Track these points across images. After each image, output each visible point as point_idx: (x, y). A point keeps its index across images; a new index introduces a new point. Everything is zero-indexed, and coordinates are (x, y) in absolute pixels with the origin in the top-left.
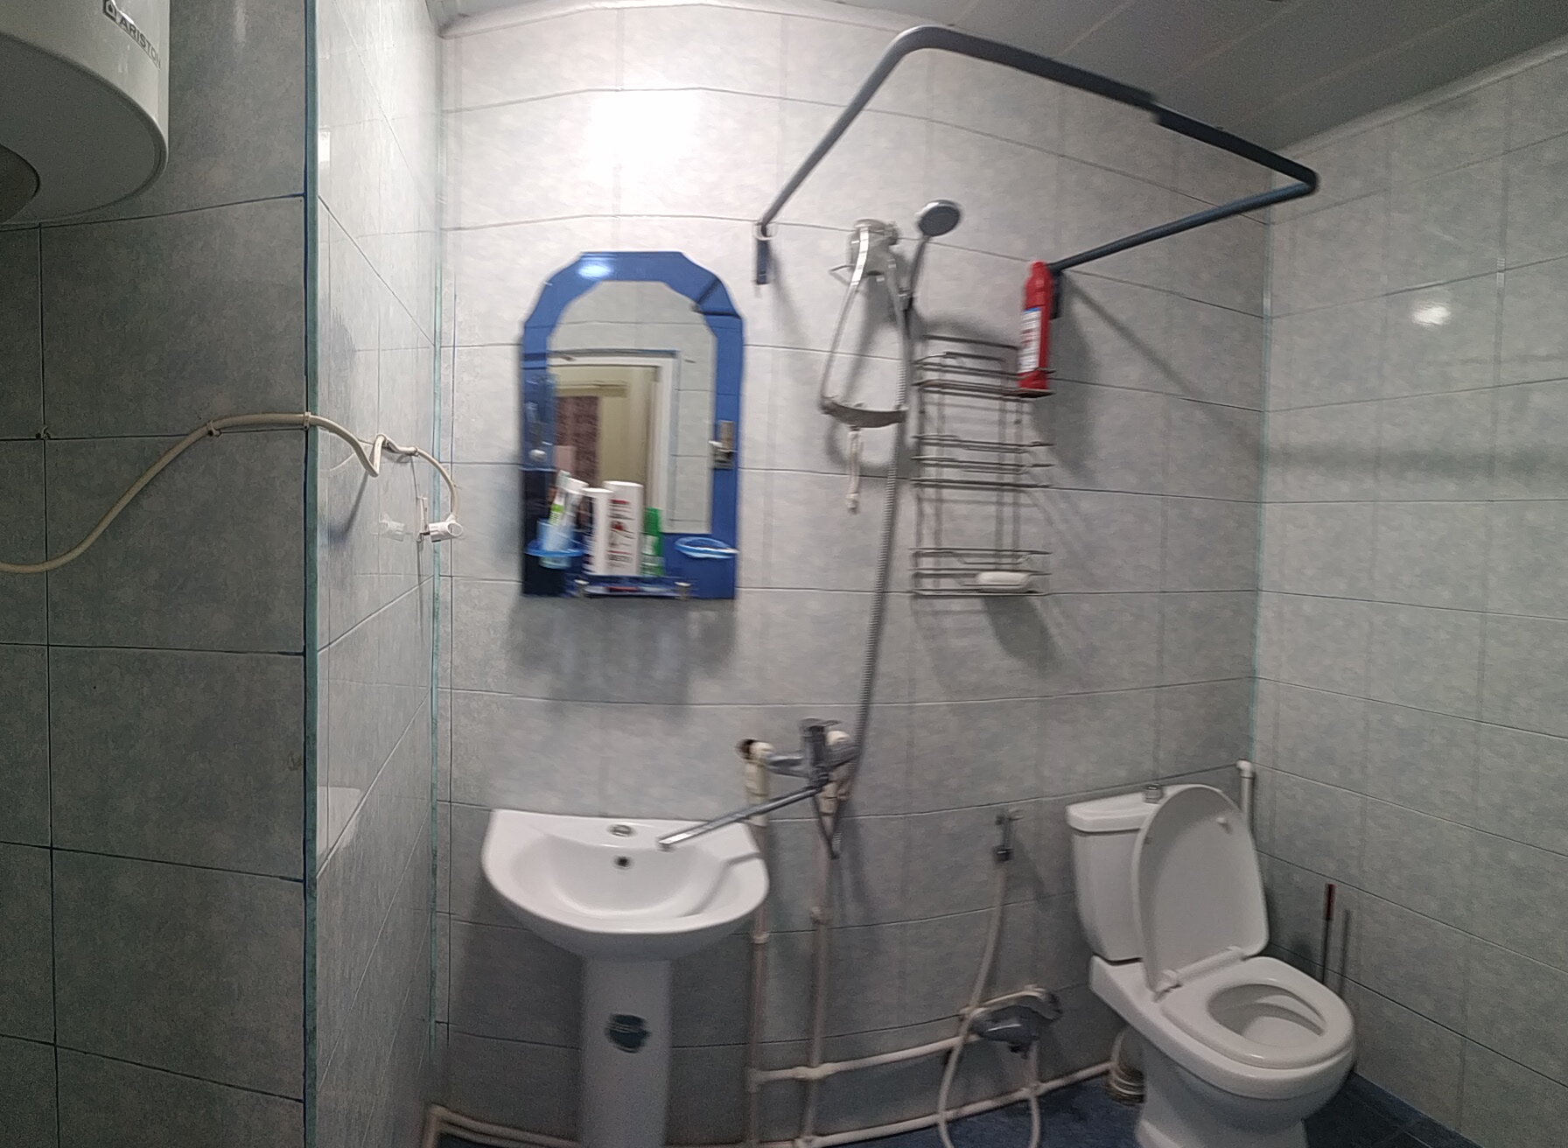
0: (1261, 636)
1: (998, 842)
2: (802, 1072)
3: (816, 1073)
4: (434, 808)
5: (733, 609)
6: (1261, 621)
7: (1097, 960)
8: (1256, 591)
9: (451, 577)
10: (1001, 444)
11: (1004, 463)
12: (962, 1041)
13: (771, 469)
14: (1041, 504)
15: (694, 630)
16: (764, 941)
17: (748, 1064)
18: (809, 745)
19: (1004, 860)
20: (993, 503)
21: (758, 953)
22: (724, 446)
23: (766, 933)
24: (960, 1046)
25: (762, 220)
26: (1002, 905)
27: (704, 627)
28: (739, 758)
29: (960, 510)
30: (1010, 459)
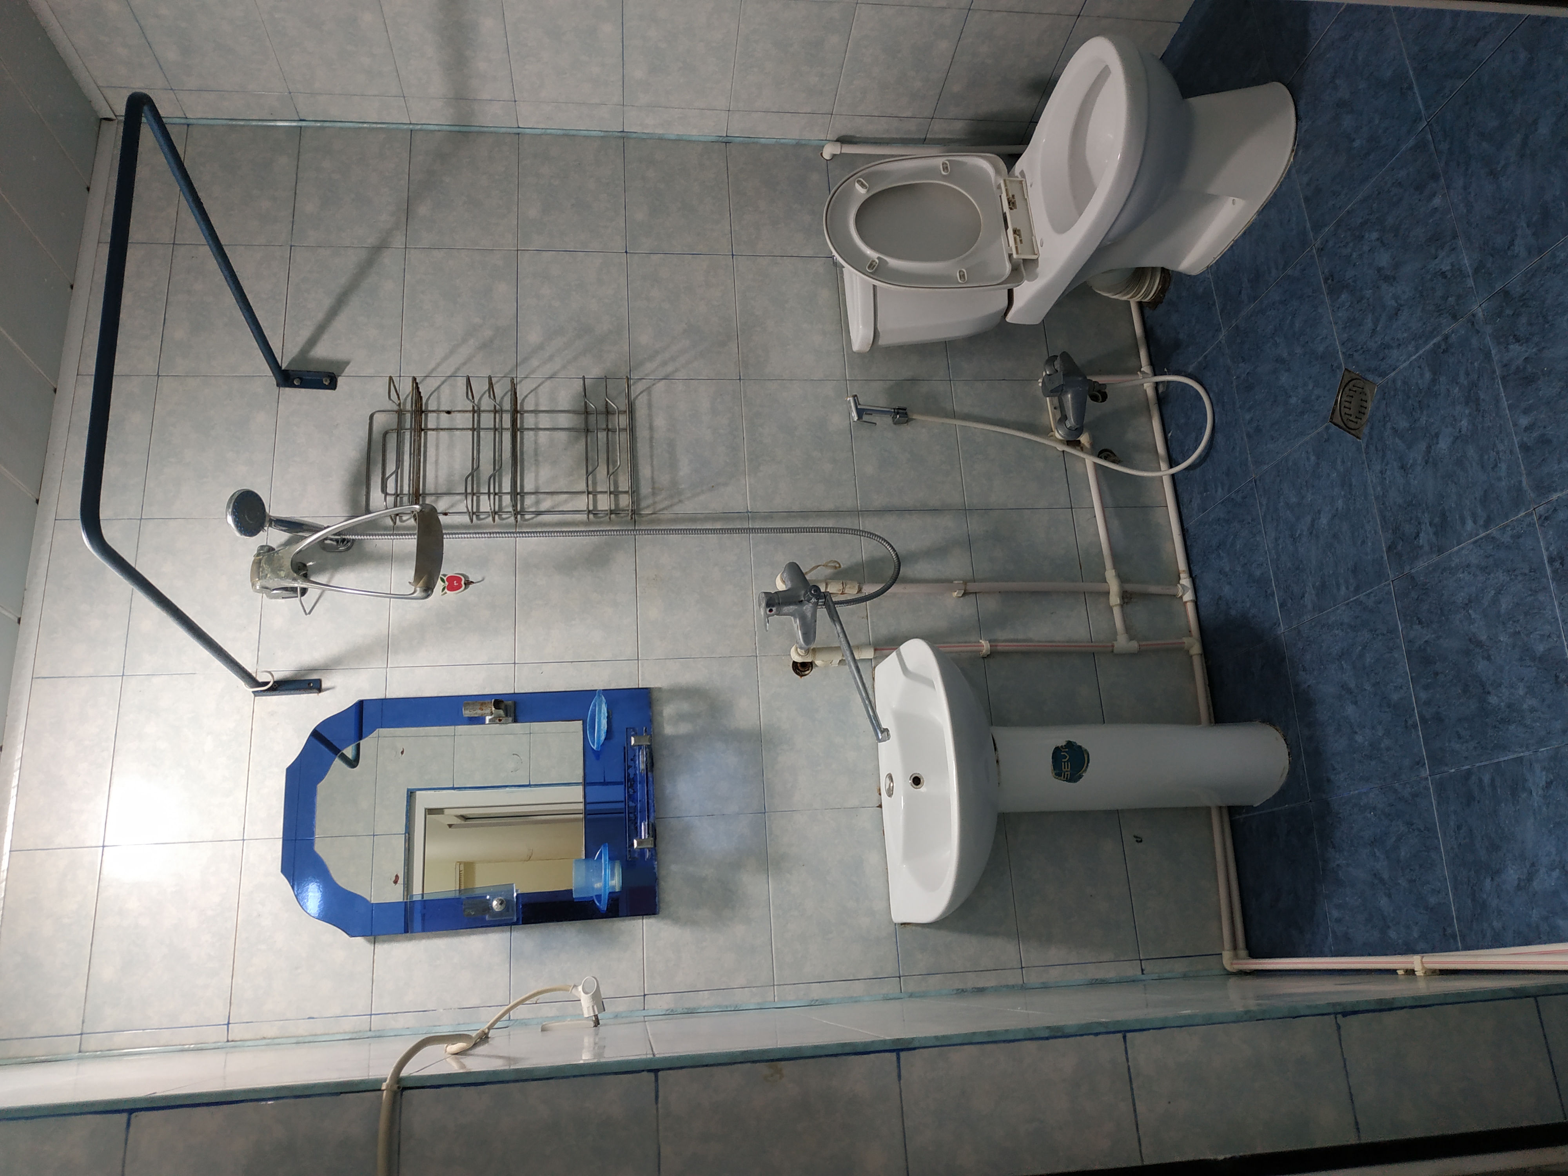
0: (676, 131)
1: (888, 420)
2: (1115, 599)
3: (1114, 586)
4: (911, 996)
5: (660, 689)
6: (659, 131)
7: (1009, 319)
8: (624, 137)
9: (645, 995)
10: (473, 429)
11: (492, 426)
12: (1086, 453)
13: (515, 663)
14: (534, 386)
15: (684, 728)
16: (989, 642)
17: (1111, 653)
18: (786, 609)
19: (906, 414)
20: (536, 436)
21: (999, 648)
22: (488, 711)
23: (983, 642)
24: (1092, 454)
25: (252, 687)
26: (954, 415)
27: (681, 717)
28: (812, 675)
29: (545, 472)
30: (487, 420)
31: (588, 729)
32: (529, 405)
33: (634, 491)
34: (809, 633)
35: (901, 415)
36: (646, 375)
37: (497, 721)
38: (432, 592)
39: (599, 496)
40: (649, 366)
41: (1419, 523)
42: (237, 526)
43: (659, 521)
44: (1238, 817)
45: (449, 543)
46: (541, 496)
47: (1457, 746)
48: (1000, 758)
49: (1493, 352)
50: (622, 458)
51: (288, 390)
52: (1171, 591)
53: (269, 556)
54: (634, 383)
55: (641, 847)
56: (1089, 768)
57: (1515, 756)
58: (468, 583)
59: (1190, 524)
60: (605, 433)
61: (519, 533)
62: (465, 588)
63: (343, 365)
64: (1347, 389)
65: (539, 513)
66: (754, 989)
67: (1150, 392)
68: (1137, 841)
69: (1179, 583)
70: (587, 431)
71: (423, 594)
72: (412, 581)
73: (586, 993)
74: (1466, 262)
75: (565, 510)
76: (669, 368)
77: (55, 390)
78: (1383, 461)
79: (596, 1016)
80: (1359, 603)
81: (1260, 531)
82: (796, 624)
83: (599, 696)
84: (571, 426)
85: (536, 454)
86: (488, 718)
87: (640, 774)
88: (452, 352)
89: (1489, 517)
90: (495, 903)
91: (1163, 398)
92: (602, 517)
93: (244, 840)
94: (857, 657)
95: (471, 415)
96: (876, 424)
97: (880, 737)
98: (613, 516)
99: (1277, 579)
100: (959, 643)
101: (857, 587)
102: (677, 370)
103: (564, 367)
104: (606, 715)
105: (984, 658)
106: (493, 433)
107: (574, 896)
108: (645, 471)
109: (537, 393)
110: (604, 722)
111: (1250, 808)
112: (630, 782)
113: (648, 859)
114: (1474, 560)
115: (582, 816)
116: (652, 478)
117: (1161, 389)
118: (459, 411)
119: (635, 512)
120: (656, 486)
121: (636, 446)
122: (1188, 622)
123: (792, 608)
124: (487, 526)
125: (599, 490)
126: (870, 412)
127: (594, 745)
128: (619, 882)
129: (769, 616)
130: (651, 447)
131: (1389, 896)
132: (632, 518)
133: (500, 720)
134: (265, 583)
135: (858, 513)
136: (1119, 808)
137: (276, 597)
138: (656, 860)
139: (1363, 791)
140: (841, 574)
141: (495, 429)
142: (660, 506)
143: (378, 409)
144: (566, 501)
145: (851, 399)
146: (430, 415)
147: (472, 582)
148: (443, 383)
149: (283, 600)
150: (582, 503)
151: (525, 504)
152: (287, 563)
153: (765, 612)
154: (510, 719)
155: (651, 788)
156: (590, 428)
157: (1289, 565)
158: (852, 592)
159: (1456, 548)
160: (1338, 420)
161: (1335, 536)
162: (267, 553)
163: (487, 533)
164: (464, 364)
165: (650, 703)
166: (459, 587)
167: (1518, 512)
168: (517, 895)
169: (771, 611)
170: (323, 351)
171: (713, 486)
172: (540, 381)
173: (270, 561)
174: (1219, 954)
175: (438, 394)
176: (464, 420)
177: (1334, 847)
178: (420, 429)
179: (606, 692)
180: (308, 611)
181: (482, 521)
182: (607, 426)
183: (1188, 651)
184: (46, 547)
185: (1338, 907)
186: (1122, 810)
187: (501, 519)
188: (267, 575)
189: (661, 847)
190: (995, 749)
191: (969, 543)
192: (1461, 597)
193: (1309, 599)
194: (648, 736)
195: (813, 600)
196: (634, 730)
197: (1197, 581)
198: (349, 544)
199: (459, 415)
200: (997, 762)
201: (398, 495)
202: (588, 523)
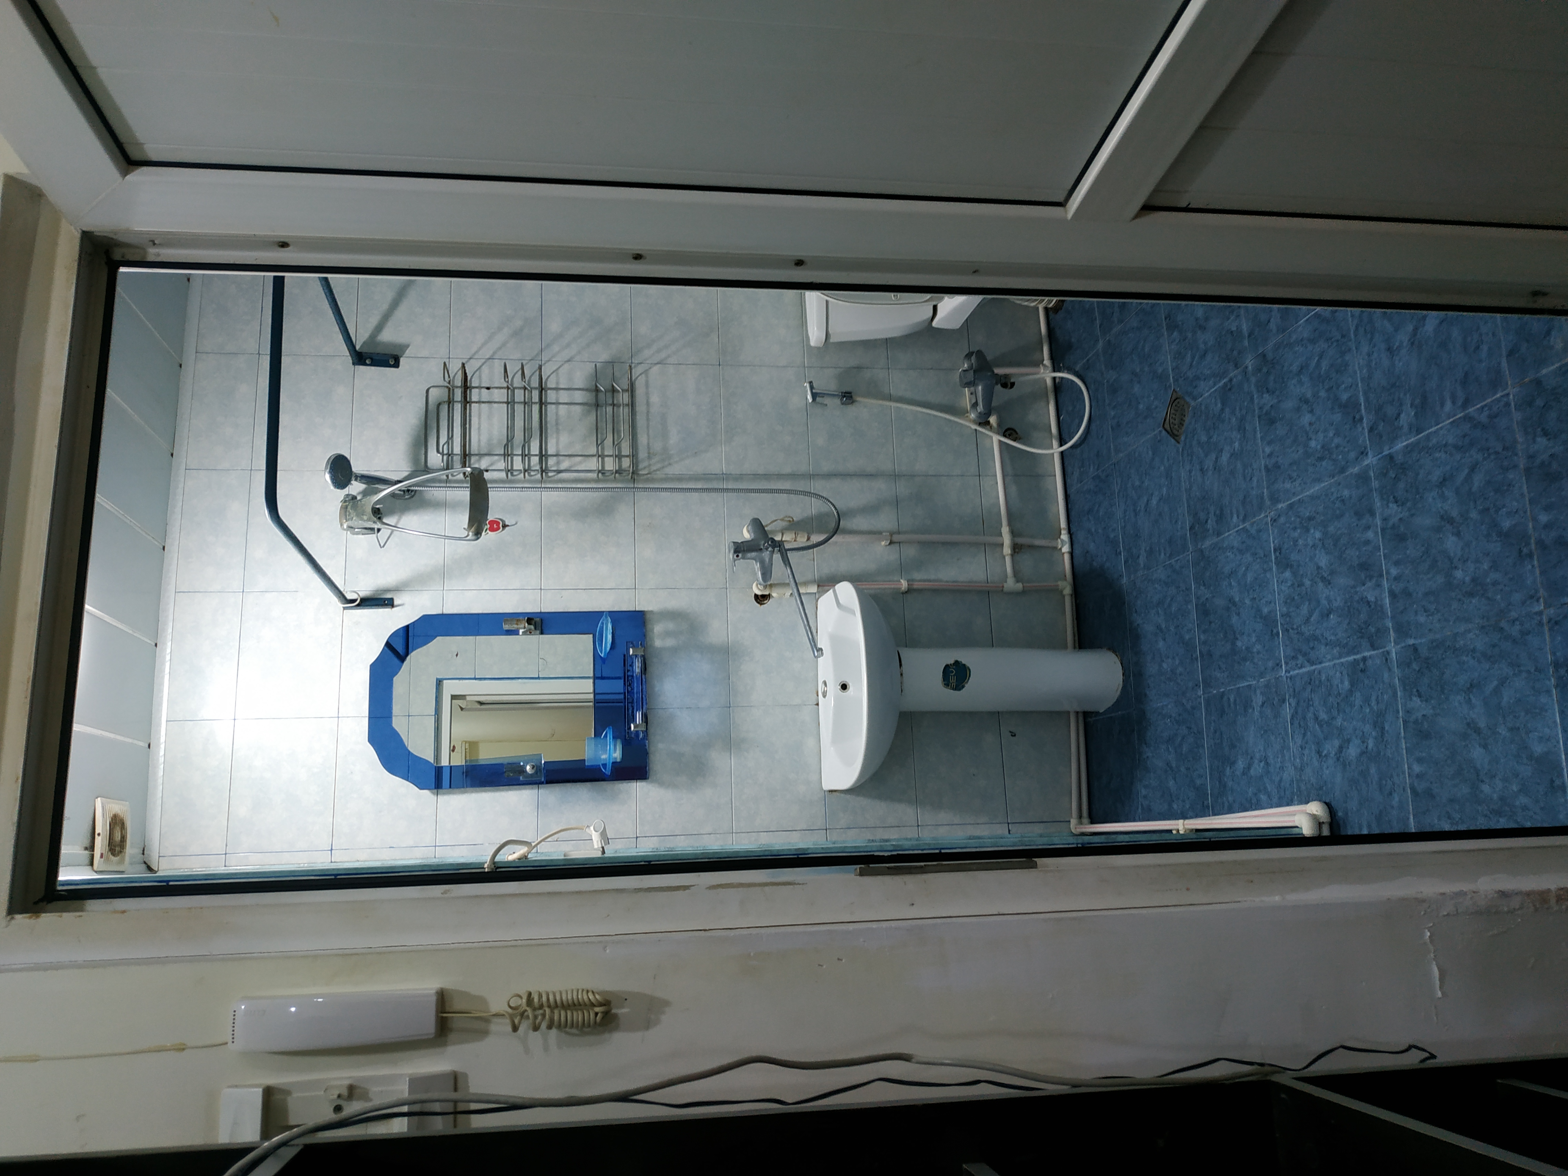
1: (837, 401)
2: (1007, 550)
3: (1007, 539)
4: (834, 843)
5: (652, 612)
7: (934, 324)
9: (637, 837)
10: (508, 403)
11: (523, 400)
12: (994, 432)
13: (541, 589)
14: (555, 368)
15: (670, 642)
16: (908, 581)
17: (1001, 591)
18: (749, 555)
19: (851, 397)
20: (557, 409)
21: (915, 587)
22: (522, 626)
23: (902, 581)
24: (998, 433)
25: (344, 604)
26: (890, 398)
27: (668, 634)
28: (769, 604)
29: (564, 439)
30: (519, 395)
31: (598, 640)
32: (551, 384)
33: (634, 456)
34: (766, 573)
35: (848, 397)
36: (646, 360)
37: (528, 633)
38: (481, 535)
39: (606, 459)
40: (647, 353)
41: (1208, 513)
42: (333, 483)
43: (653, 480)
44: (1090, 719)
45: (493, 495)
46: (561, 458)
47: (1219, 675)
48: (904, 672)
49: (1255, 396)
50: (624, 428)
51: (362, 367)
52: (1052, 544)
53: (354, 503)
54: (635, 367)
55: (636, 729)
56: (970, 680)
57: (1248, 683)
58: (505, 526)
59: (1072, 491)
60: (611, 408)
61: (545, 488)
62: (503, 530)
63: (404, 348)
64: (1174, 404)
65: (559, 472)
66: (718, 836)
67: (1049, 382)
68: (1012, 735)
69: (1060, 537)
70: (597, 405)
71: (474, 538)
72: (466, 526)
73: (596, 831)
74: (1245, 328)
75: (579, 469)
76: (663, 355)
77: (181, 366)
78: (1191, 463)
79: (603, 848)
80: (1171, 566)
81: (1115, 504)
82: (757, 566)
83: (606, 617)
84: (585, 401)
85: (557, 424)
86: (521, 631)
87: (636, 676)
88: (491, 338)
89: (1245, 515)
90: (528, 768)
91: (1058, 387)
92: (609, 476)
93: (338, 717)
94: (801, 591)
95: (506, 391)
96: (826, 405)
97: (816, 655)
98: (617, 475)
99: (1123, 542)
100: (886, 581)
101: (806, 537)
102: (669, 356)
103: (579, 352)
104: (611, 631)
105: (903, 593)
106: (523, 406)
107: (586, 764)
108: (642, 440)
109: (557, 374)
110: (610, 637)
111: (1097, 713)
112: (627, 679)
113: (641, 739)
114: (1236, 544)
115: (591, 704)
116: (648, 444)
117: (1057, 381)
118: (497, 388)
119: (635, 474)
120: (651, 451)
121: (636, 419)
122: (1064, 568)
123: (754, 554)
124: (519, 481)
125: (606, 453)
126: (822, 395)
127: (602, 653)
128: (620, 754)
129: (736, 560)
130: (648, 419)
131: (1175, 779)
132: (632, 478)
133: (530, 633)
134: (350, 523)
135: (811, 476)
136: (1000, 710)
137: (358, 533)
138: (647, 740)
139: (1165, 703)
140: (794, 526)
141: (525, 403)
142: (654, 468)
143: (432, 385)
144: (580, 463)
145: (807, 385)
146: (473, 390)
147: (508, 526)
148: (483, 364)
149: (363, 536)
150: (593, 464)
151: (549, 463)
152: (369, 510)
153: (733, 556)
154: (538, 632)
155: (644, 687)
156: (600, 403)
157: (1132, 532)
158: (802, 541)
159: (1227, 534)
160: (1167, 426)
161: (1160, 514)
162: (351, 499)
163: (520, 488)
164: (500, 348)
165: (644, 622)
166: (498, 529)
167: (1260, 514)
168: (545, 762)
169: (738, 556)
170: (387, 336)
171: (696, 453)
172: (561, 363)
173: (354, 507)
174: (1067, 821)
175: (480, 373)
176: (500, 395)
177: (1146, 744)
178: (466, 402)
179: (611, 613)
180: (382, 545)
181: (515, 477)
182: (613, 402)
183: (1062, 592)
184: (180, 491)
185: (1146, 787)
186: (1002, 712)
187: (530, 475)
188: (352, 518)
189: (651, 730)
190: (901, 665)
191: (896, 502)
192: (1227, 569)
193: (1142, 560)
194: (643, 649)
195: (770, 549)
196: (632, 643)
197: (1074, 537)
198: (413, 493)
199: (496, 391)
200: (902, 675)
201: (449, 455)
202: (597, 481)
